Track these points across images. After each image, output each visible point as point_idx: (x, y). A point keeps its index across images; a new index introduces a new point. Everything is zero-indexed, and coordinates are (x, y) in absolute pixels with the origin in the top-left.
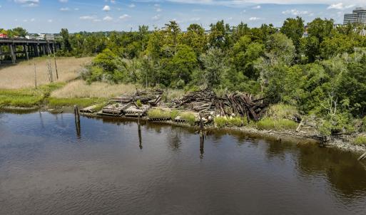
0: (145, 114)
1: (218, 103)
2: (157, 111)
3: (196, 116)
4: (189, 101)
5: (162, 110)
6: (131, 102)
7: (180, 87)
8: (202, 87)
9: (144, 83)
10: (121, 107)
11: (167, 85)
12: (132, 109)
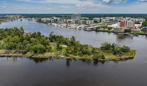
0: (8, 55)
1: (19, 52)
2: (10, 55)
3: (16, 55)
4: (15, 52)
5: (11, 54)
6: (5, 54)
7: (14, 50)
8: (18, 49)
9: (6, 49)
10: (4, 55)
11: (11, 49)
12: (5, 55)
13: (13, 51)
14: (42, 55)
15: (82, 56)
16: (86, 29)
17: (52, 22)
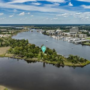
8: (20, 55)
9: (14, 54)
10: (12, 57)
13: (17, 55)
14: (31, 59)
15: (52, 62)
16: (75, 42)
17: (53, 34)
